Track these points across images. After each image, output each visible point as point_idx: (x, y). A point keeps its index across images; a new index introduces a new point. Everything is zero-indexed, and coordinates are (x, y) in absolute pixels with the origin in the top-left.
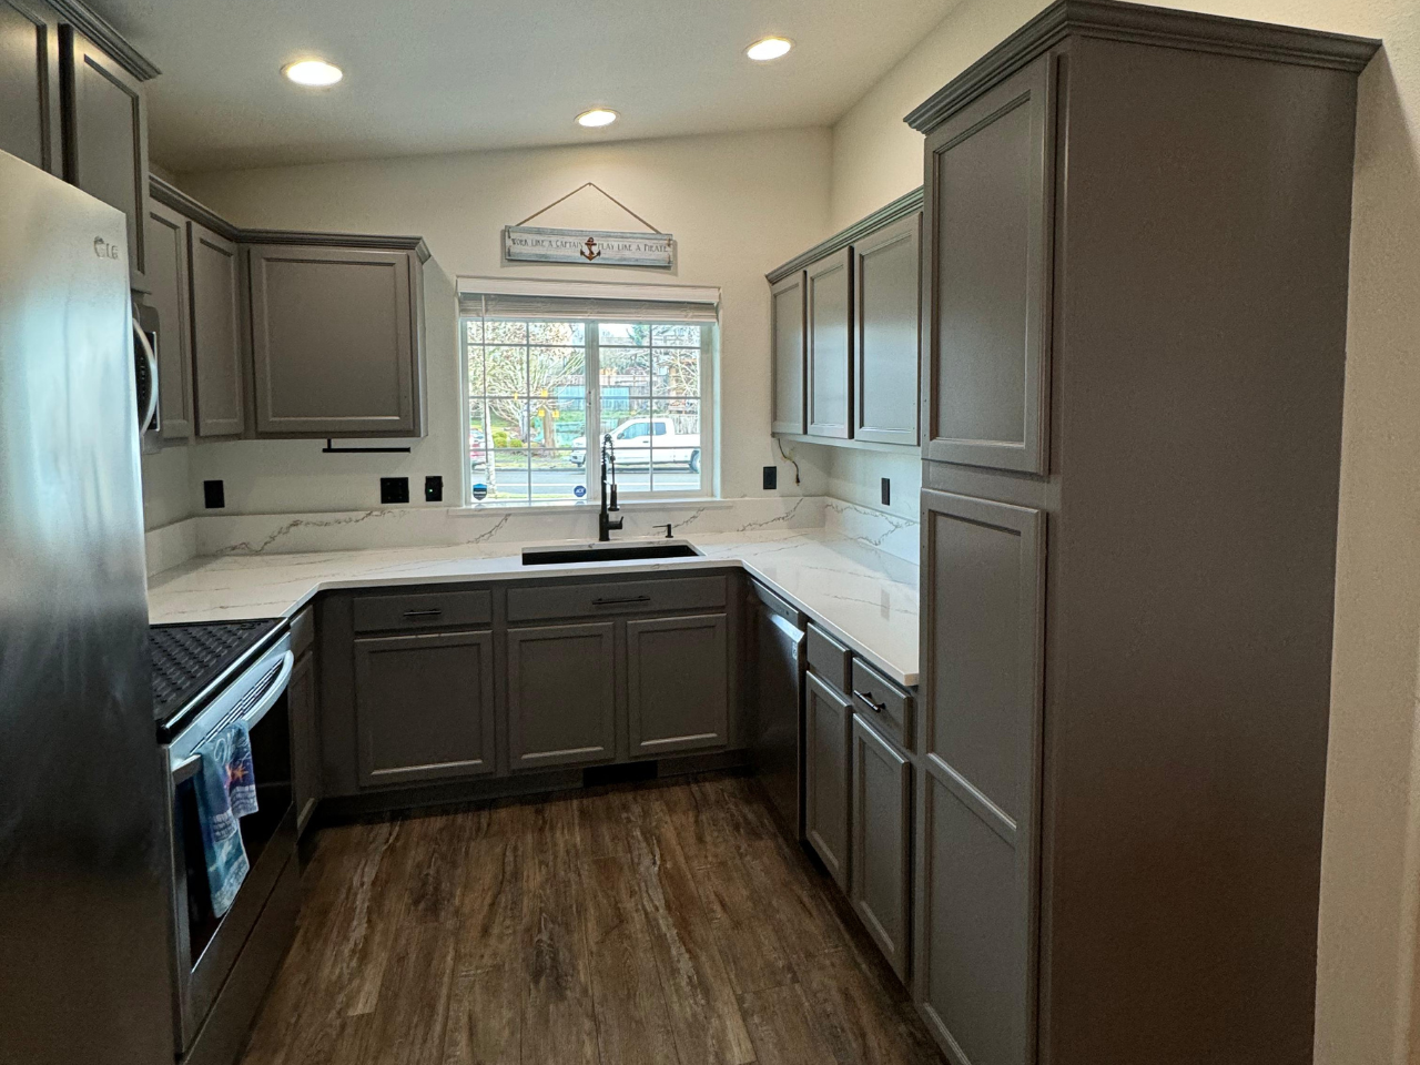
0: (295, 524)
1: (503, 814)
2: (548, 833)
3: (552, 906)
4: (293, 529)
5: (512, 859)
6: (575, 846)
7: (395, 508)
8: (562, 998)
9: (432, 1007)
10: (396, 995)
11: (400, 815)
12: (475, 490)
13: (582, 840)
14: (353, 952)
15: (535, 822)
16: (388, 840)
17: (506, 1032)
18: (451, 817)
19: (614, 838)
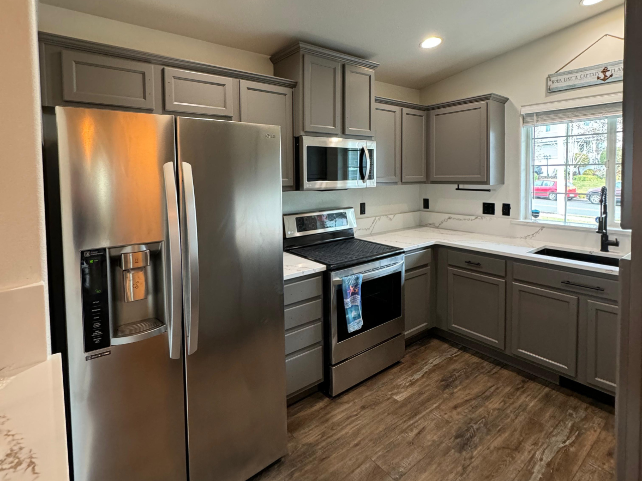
0: (450, 218)
1: (506, 373)
2: (518, 393)
3: (491, 418)
4: (449, 220)
5: (492, 391)
6: (527, 405)
7: (488, 217)
8: (460, 452)
9: (416, 415)
10: (410, 403)
11: (464, 349)
12: (533, 213)
13: (533, 406)
14: (411, 381)
15: (518, 384)
16: (453, 355)
17: (430, 443)
18: (483, 361)
19: (553, 417)
